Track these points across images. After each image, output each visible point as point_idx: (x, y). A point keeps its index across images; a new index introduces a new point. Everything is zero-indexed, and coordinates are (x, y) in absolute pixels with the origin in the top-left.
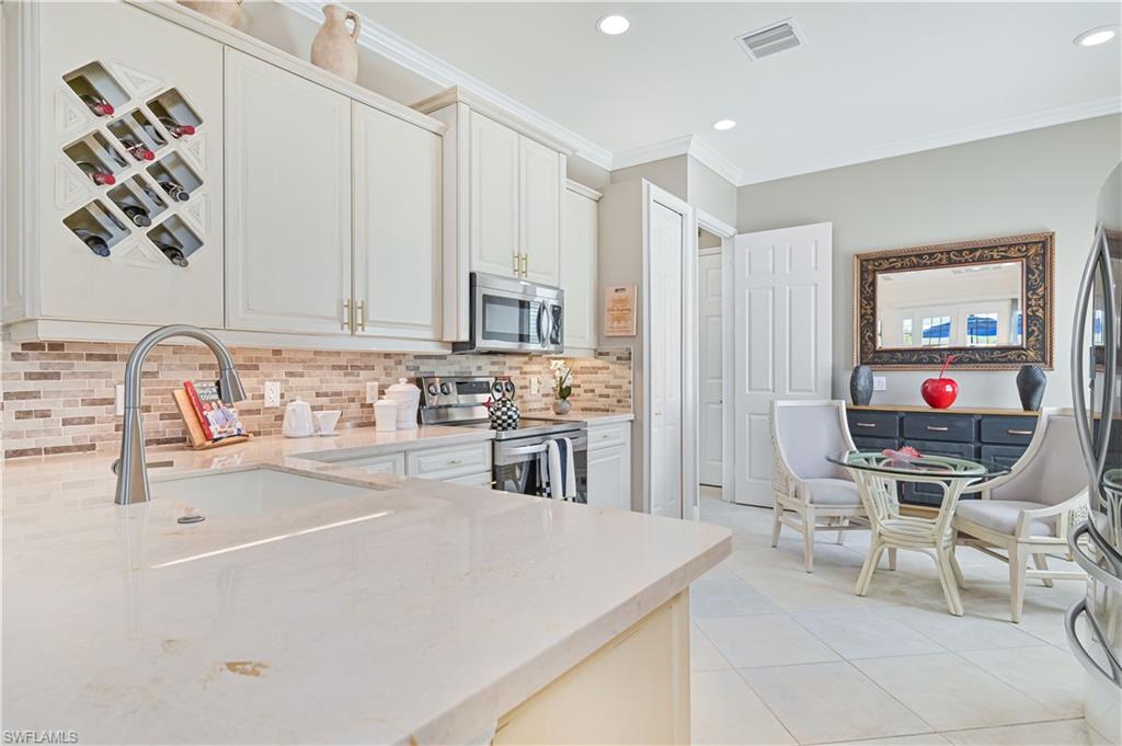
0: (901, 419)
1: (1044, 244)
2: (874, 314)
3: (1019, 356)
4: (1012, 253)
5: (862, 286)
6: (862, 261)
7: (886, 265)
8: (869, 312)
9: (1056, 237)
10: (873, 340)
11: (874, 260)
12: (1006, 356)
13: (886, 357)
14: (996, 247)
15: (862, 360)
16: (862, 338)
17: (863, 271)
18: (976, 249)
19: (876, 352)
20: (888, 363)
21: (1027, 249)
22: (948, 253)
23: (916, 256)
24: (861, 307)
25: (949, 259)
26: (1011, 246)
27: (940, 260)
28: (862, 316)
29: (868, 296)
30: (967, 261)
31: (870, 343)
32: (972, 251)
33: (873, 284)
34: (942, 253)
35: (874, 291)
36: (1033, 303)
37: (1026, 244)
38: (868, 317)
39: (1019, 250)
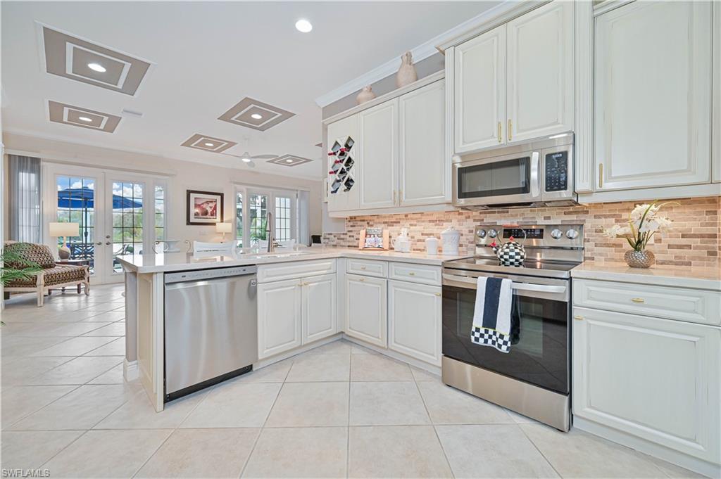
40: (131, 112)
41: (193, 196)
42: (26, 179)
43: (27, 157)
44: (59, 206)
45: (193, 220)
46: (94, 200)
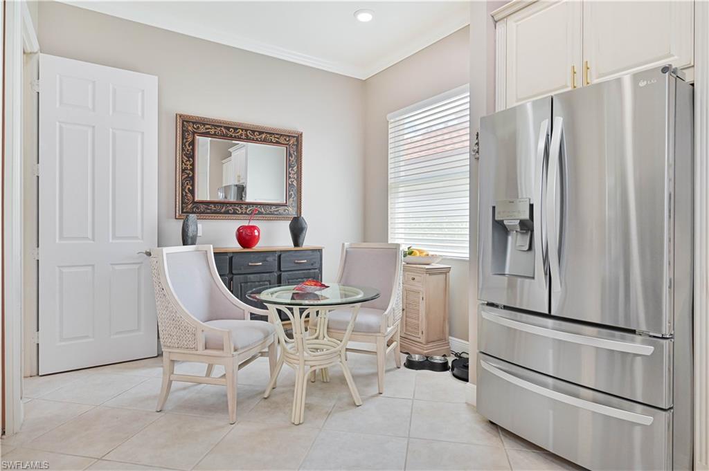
0: (231, 259)
1: (297, 138)
2: (193, 170)
3: (285, 211)
4: (282, 140)
5: (183, 144)
6: (183, 121)
7: (202, 129)
8: (189, 167)
9: (303, 135)
10: (192, 192)
11: (194, 123)
12: (277, 211)
13: (202, 207)
14: (274, 134)
15: (182, 209)
16: (183, 190)
17: (184, 131)
18: (263, 133)
19: (194, 202)
20: (203, 213)
21: (289, 140)
22: (246, 130)
23: (225, 128)
24: (183, 162)
25: (247, 136)
26: (281, 135)
27: (241, 135)
28: (183, 171)
29: (188, 154)
30: (257, 140)
31: (189, 195)
32: (261, 133)
33: (193, 143)
34: (242, 130)
35: (193, 150)
36: (291, 176)
37: (289, 136)
38: (188, 172)
39: (285, 139)
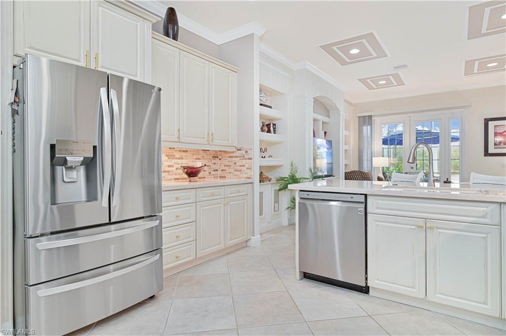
40: (399, 67)
41: (491, 124)
42: (366, 129)
43: (366, 116)
44: (383, 144)
45: (491, 150)
46: (403, 139)
